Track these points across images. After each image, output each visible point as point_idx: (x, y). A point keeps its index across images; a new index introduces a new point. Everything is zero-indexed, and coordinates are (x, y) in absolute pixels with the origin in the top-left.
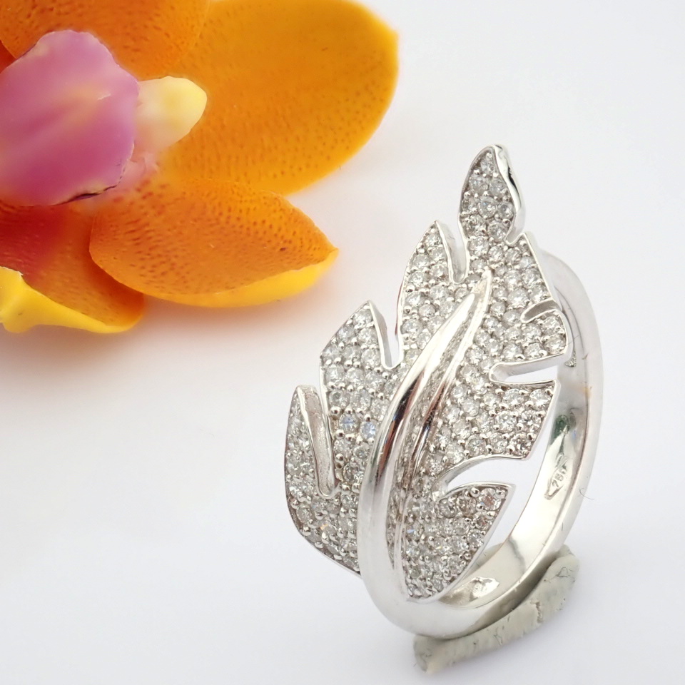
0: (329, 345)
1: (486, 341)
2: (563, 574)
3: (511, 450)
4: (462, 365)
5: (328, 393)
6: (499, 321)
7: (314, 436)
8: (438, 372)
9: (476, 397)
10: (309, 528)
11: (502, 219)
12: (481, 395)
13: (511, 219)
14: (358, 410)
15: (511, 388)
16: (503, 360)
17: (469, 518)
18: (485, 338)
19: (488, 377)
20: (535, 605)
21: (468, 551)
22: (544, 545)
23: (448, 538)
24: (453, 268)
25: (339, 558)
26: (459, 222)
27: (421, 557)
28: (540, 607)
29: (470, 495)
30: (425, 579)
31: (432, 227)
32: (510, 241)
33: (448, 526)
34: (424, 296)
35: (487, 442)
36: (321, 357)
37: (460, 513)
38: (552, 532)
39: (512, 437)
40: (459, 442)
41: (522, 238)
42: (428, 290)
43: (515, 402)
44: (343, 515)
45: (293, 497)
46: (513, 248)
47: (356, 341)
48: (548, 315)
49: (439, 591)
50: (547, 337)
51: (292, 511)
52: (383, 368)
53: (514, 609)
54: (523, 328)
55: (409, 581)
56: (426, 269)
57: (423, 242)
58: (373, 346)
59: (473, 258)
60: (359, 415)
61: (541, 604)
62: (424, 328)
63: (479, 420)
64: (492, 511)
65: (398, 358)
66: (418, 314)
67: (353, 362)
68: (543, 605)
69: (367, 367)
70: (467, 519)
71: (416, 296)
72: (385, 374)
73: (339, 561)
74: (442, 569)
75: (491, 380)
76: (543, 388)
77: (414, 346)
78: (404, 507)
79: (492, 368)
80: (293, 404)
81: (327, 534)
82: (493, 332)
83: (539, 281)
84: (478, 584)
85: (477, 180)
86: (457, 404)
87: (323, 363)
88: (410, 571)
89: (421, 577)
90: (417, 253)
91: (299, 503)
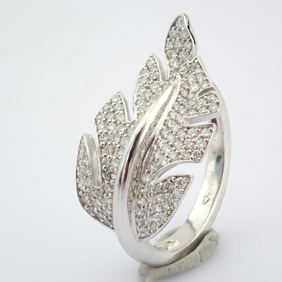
0: (100, 113)
1: (178, 107)
2: (212, 239)
3: (192, 158)
4: (166, 119)
5: (99, 136)
6: (185, 98)
7: (91, 157)
8: (154, 124)
9: (174, 133)
10: (88, 205)
11: (186, 51)
12: (176, 132)
13: (191, 50)
14: (114, 143)
15: (192, 128)
16: (188, 115)
17: (170, 192)
18: (178, 106)
19: (180, 124)
20: (199, 253)
21: (170, 210)
22: (203, 226)
23: (160, 204)
24: (162, 75)
25: (103, 221)
26: (165, 53)
27: (145, 216)
28: (201, 254)
29: (171, 181)
30: (147, 227)
31: (151, 57)
32: (190, 61)
33: (159, 198)
34: (147, 88)
35: (179, 154)
36: (95, 119)
37: (166, 191)
38: (206, 219)
39: (192, 151)
40: (165, 155)
41: (196, 59)
42: (149, 85)
43: (193, 135)
44: (105, 197)
45: (80, 190)
46: (191, 64)
47: (113, 110)
48: (210, 94)
49: (154, 232)
50: (210, 104)
51: (80, 197)
52: (126, 122)
53: (188, 254)
54: (197, 101)
55: (139, 229)
56: (148, 76)
57: (146, 64)
58: (122, 112)
59: (172, 70)
60: (114, 146)
61: (201, 252)
62: (147, 103)
63: (176, 144)
64: (182, 188)
65: (134, 117)
66: (144, 96)
67: (111, 120)
68: (203, 253)
69: (118, 122)
70: (169, 193)
71: (143, 88)
72: (127, 125)
73: (102, 222)
74: (156, 220)
75: (181, 124)
76: (208, 128)
77: (142, 111)
78: (137, 190)
79: (182, 119)
80: (81, 143)
81: (97, 208)
82: (182, 103)
83: (205, 78)
84: (170, 243)
85: (174, 32)
86: (164, 138)
87: (96, 122)
88: (139, 224)
89: (145, 226)
90: (144, 69)
91: (83, 192)
